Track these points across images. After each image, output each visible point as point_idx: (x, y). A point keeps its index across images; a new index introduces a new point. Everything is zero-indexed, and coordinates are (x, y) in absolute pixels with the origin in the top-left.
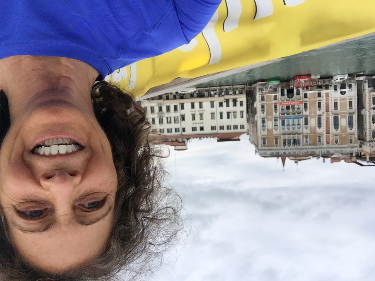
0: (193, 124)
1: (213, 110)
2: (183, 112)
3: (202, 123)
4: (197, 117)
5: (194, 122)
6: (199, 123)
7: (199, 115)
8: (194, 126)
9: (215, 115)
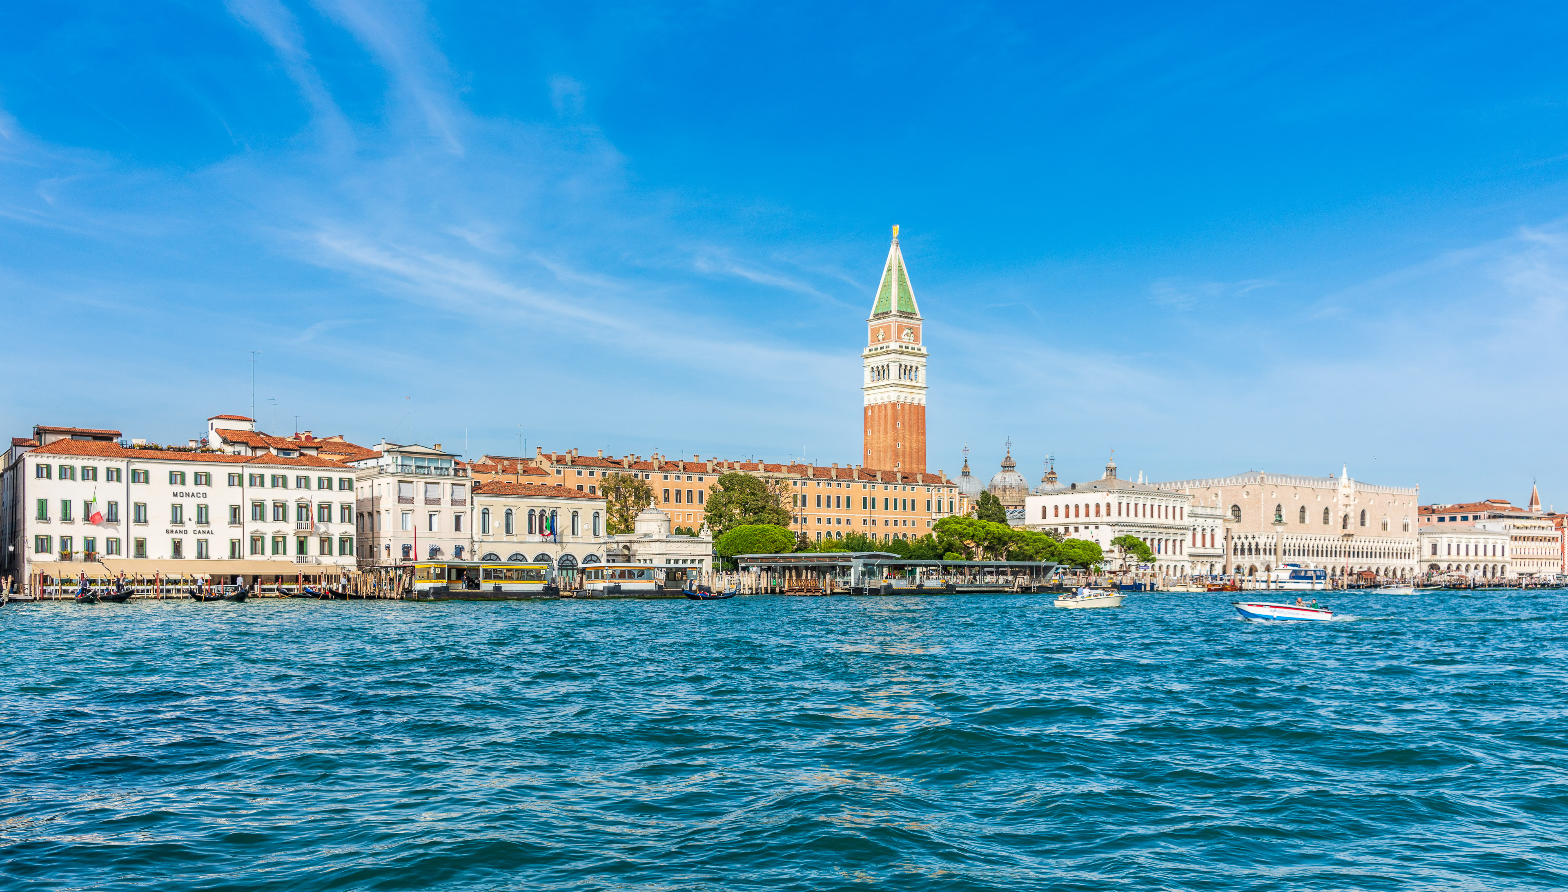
0: (205, 495)
1: (138, 531)
2: (236, 533)
3: (175, 494)
4: (190, 512)
5: (202, 501)
6: (188, 494)
7: (185, 519)
8: (202, 489)
9: (132, 516)
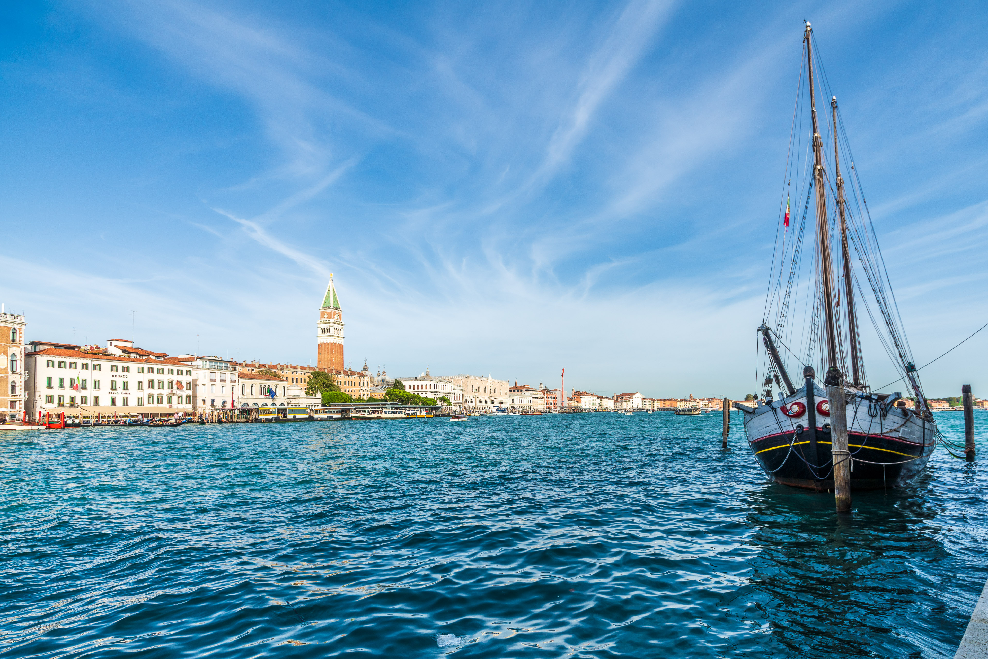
0: (127, 377)
1: (96, 393)
2: (140, 394)
3: (113, 376)
4: (120, 384)
5: (125, 379)
6: (119, 376)
7: (117, 387)
8: (125, 374)
9: (93, 386)
